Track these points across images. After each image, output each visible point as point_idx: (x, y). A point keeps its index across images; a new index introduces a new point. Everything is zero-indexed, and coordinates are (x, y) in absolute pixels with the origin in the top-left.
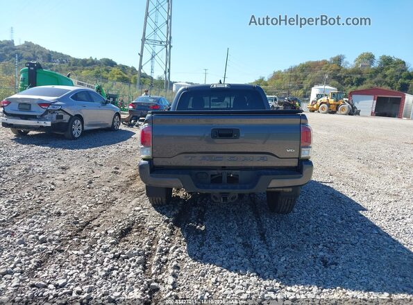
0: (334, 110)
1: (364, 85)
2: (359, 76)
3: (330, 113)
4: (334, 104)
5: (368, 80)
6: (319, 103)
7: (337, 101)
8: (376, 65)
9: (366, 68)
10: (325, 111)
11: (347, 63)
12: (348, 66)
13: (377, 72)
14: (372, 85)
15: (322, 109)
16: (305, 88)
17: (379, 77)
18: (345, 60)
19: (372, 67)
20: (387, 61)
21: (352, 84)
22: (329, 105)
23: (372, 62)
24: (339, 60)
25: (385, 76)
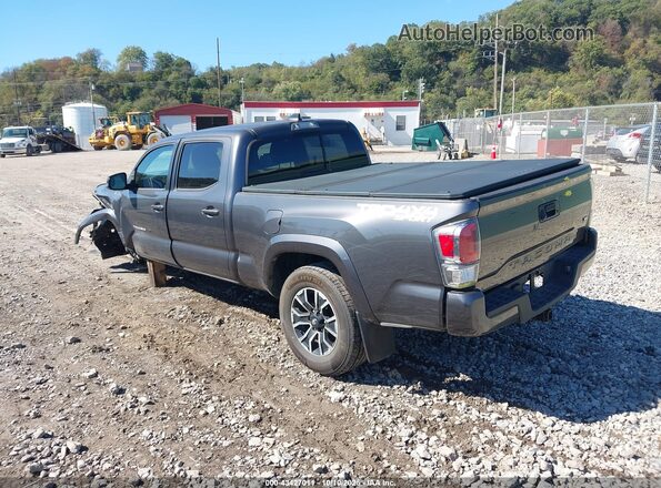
0: (140, 142)
1: (142, 99)
2: (131, 84)
3: (134, 148)
4: (138, 134)
5: (145, 91)
6: (112, 134)
7: (141, 127)
8: (151, 67)
9: (138, 72)
10: (126, 146)
11: (108, 63)
12: (110, 68)
13: (156, 77)
14: (152, 98)
15: (121, 142)
16: (44, 108)
17: (160, 85)
18: (101, 57)
19: (146, 70)
20: (166, 61)
21: (124, 98)
22: (130, 135)
23: (144, 64)
24: (92, 57)
25: (168, 84)
